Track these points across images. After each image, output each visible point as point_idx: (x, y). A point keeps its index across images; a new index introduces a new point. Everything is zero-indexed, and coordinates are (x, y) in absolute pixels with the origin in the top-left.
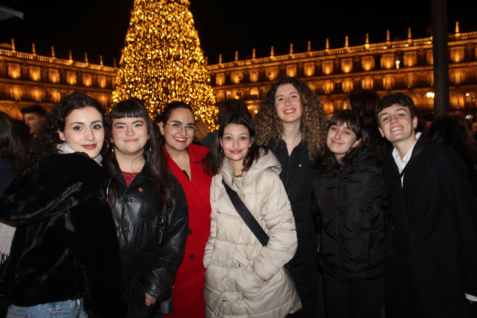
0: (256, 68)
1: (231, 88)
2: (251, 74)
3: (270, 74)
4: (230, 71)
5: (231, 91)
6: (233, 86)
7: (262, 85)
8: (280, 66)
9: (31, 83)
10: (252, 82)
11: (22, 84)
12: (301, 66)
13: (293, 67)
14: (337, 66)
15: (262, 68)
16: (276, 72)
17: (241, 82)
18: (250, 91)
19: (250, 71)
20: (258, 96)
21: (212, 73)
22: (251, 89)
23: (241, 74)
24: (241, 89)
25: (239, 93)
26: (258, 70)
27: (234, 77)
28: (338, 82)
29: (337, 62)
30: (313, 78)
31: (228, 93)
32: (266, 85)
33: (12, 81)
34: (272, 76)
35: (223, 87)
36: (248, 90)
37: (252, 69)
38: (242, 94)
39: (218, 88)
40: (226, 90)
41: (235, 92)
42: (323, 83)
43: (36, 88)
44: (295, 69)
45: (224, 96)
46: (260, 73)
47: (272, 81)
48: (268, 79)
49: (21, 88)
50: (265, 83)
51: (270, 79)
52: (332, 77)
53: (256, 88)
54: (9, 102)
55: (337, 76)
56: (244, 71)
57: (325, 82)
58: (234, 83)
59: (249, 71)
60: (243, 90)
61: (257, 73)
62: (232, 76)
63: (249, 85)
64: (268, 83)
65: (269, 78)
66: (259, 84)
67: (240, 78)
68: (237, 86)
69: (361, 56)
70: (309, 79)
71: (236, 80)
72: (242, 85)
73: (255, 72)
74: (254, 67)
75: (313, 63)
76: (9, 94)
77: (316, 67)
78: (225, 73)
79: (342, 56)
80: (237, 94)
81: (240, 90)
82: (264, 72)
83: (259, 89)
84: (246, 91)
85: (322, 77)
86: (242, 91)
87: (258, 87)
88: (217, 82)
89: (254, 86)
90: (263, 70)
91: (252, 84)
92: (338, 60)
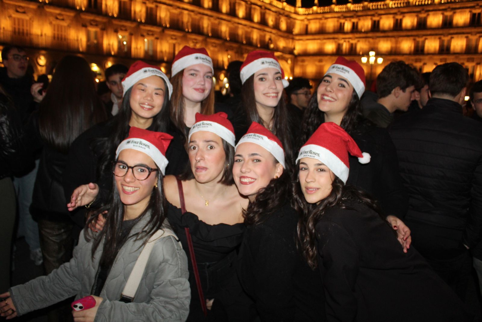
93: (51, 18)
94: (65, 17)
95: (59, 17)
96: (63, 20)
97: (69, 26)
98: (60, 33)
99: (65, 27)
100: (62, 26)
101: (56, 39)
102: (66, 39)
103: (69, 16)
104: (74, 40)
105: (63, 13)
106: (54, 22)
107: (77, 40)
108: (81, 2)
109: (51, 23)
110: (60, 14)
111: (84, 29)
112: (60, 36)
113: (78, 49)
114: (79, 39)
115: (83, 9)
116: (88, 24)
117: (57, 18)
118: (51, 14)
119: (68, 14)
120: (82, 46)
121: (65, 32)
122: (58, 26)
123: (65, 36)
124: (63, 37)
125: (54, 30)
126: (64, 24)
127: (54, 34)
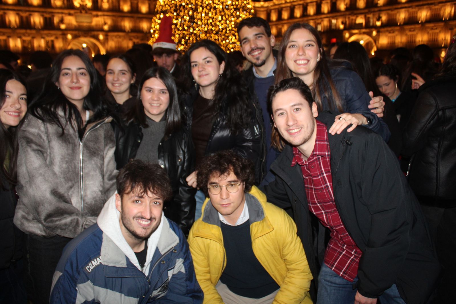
1: (336, 16)
5: (337, 19)
6: (338, 14)
7: (370, 12)
9: (140, 16)
10: (358, 9)
11: (132, 17)
17: (347, 9)
18: (355, 20)
20: (364, 24)
22: (357, 17)
24: (347, 17)
25: (344, 22)
27: (340, 4)
31: (334, 21)
32: (374, 12)
33: (123, 15)
35: (329, 15)
36: (354, 18)
38: (348, 23)
39: (323, 16)
40: (331, 19)
41: (340, 21)
42: (442, 7)
43: (144, 20)
45: (328, 25)
47: (381, 7)
49: (131, 21)
50: (373, 10)
51: (379, 5)
53: (363, 16)
54: (121, 34)
57: (444, 6)
58: (339, 11)
60: (349, 18)
62: (338, 3)
63: (356, 12)
64: (376, 9)
65: (377, 4)
66: (366, 11)
67: (346, 5)
68: (342, 14)
71: (342, 7)
72: (347, 13)
76: (121, 26)
80: (342, 23)
81: (345, 18)
83: (365, 17)
84: (352, 19)
86: (347, 20)
87: (365, 14)
88: (322, 10)
89: (361, 14)
91: (359, 12)
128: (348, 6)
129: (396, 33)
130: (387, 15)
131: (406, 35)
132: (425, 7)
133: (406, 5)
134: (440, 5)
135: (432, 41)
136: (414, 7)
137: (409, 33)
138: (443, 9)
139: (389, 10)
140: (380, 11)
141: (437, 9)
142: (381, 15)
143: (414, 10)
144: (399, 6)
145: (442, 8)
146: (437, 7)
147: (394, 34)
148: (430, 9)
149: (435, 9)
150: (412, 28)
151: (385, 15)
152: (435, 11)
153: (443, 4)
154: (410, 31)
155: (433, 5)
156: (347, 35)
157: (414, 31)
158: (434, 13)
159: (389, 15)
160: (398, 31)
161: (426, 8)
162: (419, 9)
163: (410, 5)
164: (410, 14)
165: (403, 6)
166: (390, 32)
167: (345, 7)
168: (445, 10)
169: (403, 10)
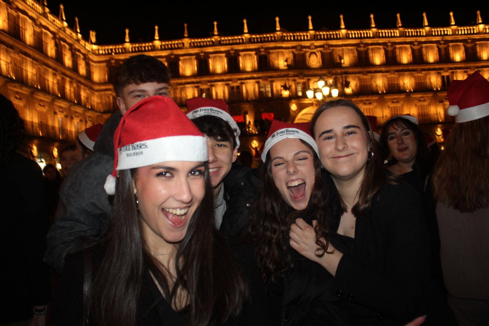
0: (316, 47)
1: (270, 77)
2: (308, 54)
3: (341, 58)
4: (268, 49)
6: (275, 74)
7: (330, 75)
8: (357, 45)
12: (390, 49)
13: (379, 49)
14: (443, 52)
15: (325, 46)
16: (351, 55)
17: (290, 67)
18: (308, 84)
19: (307, 50)
21: (232, 50)
22: (310, 80)
23: (289, 55)
24: (292, 79)
26: (321, 49)
27: (275, 59)
28: (446, 74)
29: (442, 46)
30: (411, 68)
32: (336, 74)
34: (347, 60)
35: (255, 75)
37: (309, 47)
39: (244, 76)
44: (382, 52)
46: (323, 55)
47: (346, 68)
48: (339, 65)
50: (334, 71)
51: (343, 65)
52: (437, 67)
55: (445, 66)
56: (294, 50)
57: (429, 74)
59: (304, 50)
60: (295, 81)
61: (319, 54)
62: (273, 57)
63: (306, 72)
64: (339, 71)
66: (324, 72)
67: (287, 61)
68: (282, 73)
69: (474, 40)
70: (405, 68)
71: (281, 63)
72: (291, 73)
73: (315, 53)
74: (312, 44)
75: (408, 46)
77: (413, 51)
78: (257, 51)
79: (449, 38)
80: (285, 88)
82: (331, 54)
85: (424, 67)
87: (323, 77)
88: (241, 66)
89: (315, 76)
90: (329, 51)
91: (311, 72)
92: (444, 44)
93: (416, 102)
94: (426, 98)
95: (421, 99)
96: (424, 101)
97: (429, 105)
98: (423, 111)
99: (426, 105)
100: (424, 106)
101: (421, 116)
102: (428, 115)
103: (428, 97)
104: (435, 114)
105: (424, 95)
106: (418, 104)
107: (437, 114)
108: (437, 84)
109: (416, 105)
110: (421, 97)
111: (441, 104)
112: (423, 114)
113: (438, 120)
114: (438, 113)
115: (439, 89)
116: (444, 100)
117: (420, 101)
118: (416, 99)
119: (428, 95)
120: (441, 118)
121: (427, 110)
122: (421, 106)
123: (427, 112)
124: (426, 113)
125: (419, 110)
126: (426, 103)
127: (419, 113)
128: (290, 62)
129: (375, 104)
130: (358, 80)
131: (389, 107)
132: (406, 73)
133: (383, 69)
134: (423, 72)
135: (422, 115)
136: (393, 72)
137: (392, 105)
138: (428, 77)
139: (359, 73)
140: (346, 73)
141: (420, 77)
142: (349, 80)
143: (393, 76)
144: (373, 69)
145: (426, 76)
146: (420, 75)
147: (371, 106)
148: (413, 76)
149: (418, 77)
150: (394, 99)
151: (354, 79)
152: (418, 80)
153: (427, 72)
154: (393, 102)
155: (416, 72)
156: (294, 107)
157: (397, 102)
158: (417, 81)
159: (360, 80)
160: (376, 101)
161: (407, 75)
162: (399, 75)
163: (387, 69)
164: (388, 81)
165: (379, 69)
166: (365, 104)
167: (286, 63)
168: (430, 79)
169: (379, 74)
